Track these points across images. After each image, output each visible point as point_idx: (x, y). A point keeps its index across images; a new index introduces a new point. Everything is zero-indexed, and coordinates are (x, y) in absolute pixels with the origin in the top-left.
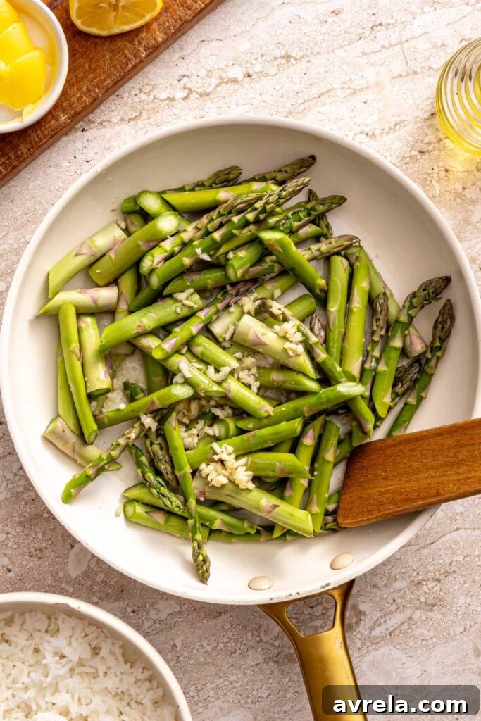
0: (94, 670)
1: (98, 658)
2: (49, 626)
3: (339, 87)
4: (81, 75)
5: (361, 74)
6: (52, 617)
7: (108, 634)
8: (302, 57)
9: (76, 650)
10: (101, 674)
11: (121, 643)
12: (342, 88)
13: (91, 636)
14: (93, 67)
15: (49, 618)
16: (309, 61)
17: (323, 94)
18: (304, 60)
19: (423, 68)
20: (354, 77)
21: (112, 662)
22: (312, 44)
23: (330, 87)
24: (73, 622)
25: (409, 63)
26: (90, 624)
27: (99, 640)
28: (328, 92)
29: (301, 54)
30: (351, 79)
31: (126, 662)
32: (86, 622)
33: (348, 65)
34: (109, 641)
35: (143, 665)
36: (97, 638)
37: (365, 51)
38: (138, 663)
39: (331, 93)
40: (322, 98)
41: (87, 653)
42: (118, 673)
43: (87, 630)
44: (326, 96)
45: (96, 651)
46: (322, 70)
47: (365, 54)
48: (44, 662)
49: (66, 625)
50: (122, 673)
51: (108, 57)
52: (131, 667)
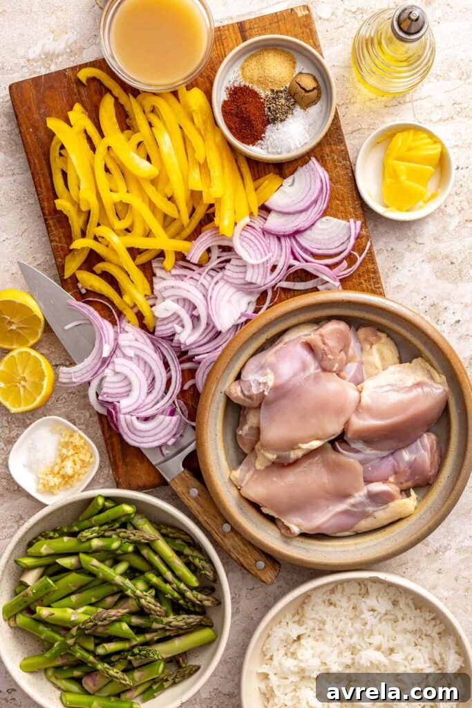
0: (394, 617)
1: (397, 608)
2: (360, 590)
3: (367, 127)
4: (342, 208)
5: (382, 120)
6: (362, 584)
7: (402, 591)
8: (343, 104)
9: (383, 605)
10: (400, 619)
11: (412, 597)
12: (368, 128)
13: (390, 594)
14: (341, 198)
15: (359, 584)
16: (347, 108)
17: (354, 131)
18: (343, 107)
19: (426, 120)
20: (377, 122)
21: (407, 611)
22: (350, 96)
23: (360, 127)
24: (378, 586)
25: (417, 116)
26: (389, 586)
27: (397, 595)
28: (359, 130)
29: (342, 102)
30: (374, 123)
31: (416, 609)
32: (387, 585)
33: (374, 112)
34: (403, 596)
35: (428, 610)
36: (394, 595)
37: (387, 104)
38: (424, 608)
39: (361, 131)
40: (354, 134)
41: (390, 607)
42: (412, 618)
43: (388, 591)
44: (357, 133)
45: (395, 603)
46: (355, 115)
47: (386, 106)
48: (363, 616)
49: (373, 589)
50: (415, 617)
51: (340, 186)
52: (421, 612)
